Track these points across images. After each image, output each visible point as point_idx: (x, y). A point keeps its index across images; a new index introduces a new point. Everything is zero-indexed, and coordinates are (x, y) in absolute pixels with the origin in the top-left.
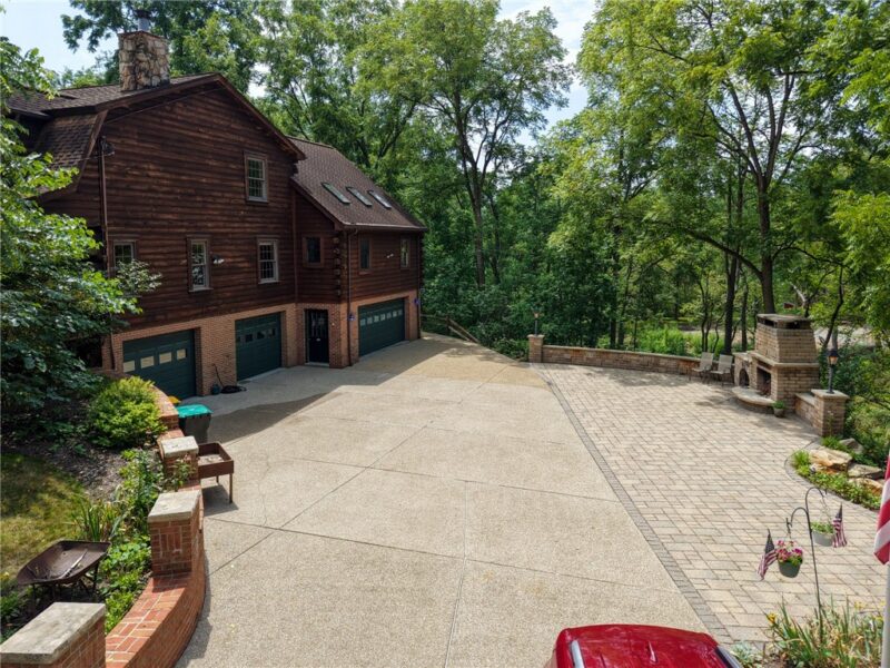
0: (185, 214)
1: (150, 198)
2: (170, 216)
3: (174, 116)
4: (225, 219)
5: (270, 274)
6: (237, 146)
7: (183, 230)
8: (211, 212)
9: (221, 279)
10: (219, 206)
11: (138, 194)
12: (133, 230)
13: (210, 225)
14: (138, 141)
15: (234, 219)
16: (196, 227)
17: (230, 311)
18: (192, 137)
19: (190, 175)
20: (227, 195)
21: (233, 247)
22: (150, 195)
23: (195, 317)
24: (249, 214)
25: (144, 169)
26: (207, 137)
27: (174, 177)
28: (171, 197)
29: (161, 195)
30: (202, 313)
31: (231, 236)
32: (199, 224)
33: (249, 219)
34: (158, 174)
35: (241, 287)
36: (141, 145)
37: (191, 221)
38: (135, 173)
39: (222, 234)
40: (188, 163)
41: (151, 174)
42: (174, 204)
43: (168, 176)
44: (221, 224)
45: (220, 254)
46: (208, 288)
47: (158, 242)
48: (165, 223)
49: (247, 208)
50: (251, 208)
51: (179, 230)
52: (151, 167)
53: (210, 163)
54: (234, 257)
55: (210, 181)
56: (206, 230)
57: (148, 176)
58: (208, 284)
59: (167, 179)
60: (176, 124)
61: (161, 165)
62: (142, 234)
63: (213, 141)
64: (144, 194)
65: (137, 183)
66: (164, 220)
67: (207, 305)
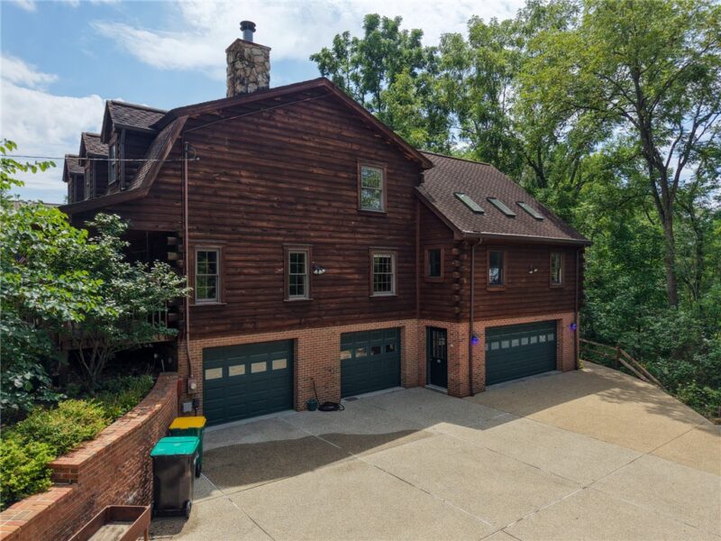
0: (284, 222)
1: (241, 205)
2: (265, 224)
3: (273, 123)
4: (332, 228)
5: (386, 287)
6: (349, 154)
7: (279, 238)
8: (314, 221)
9: (325, 290)
10: (325, 216)
11: (227, 200)
12: (219, 236)
13: (312, 234)
14: (230, 147)
15: (343, 229)
16: (295, 236)
17: (334, 323)
18: (293, 144)
19: (291, 183)
20: (334, 204)
21: (341, 258)
22: (240, 201)
23: (291, 327)
24: (362, 224)
25: (234, 175)
26: (312, 144)
27: (270, 184)
28: (268, 204)
29: (254, 203)
30: (300, 324)
31: (338, 246)
32: (299, 233)
33: (362, 230)
34: (252, 181)
35: (350, 299)
36: (232, 151)
37: (289, 230)
38: (223, 179)
39: (327, 244)
40: (288, 170)
41: (243, 180)
42: (270, 211)
43: (263, 183)
44: (327, 234)
45: (324, 264)
46: (308, 299)
47: (249, 250)
48: (259, 231)
49: (359, 219)
50: (364, 218)
51: (274, 238)
52: (243, 173)
53: (315, 171)
54: (341, 268)
55: (314, 189)
56: (308, 239)
57: (239, 183)
58: (307, 295)
59: (263, 186)
60: (275, 131)
61: (256, 172)
62: (230, 240)
63: (320, 149)
64: (234, 201)
65: (224, 189)
66: (255, 227)
67: (306, 316)
